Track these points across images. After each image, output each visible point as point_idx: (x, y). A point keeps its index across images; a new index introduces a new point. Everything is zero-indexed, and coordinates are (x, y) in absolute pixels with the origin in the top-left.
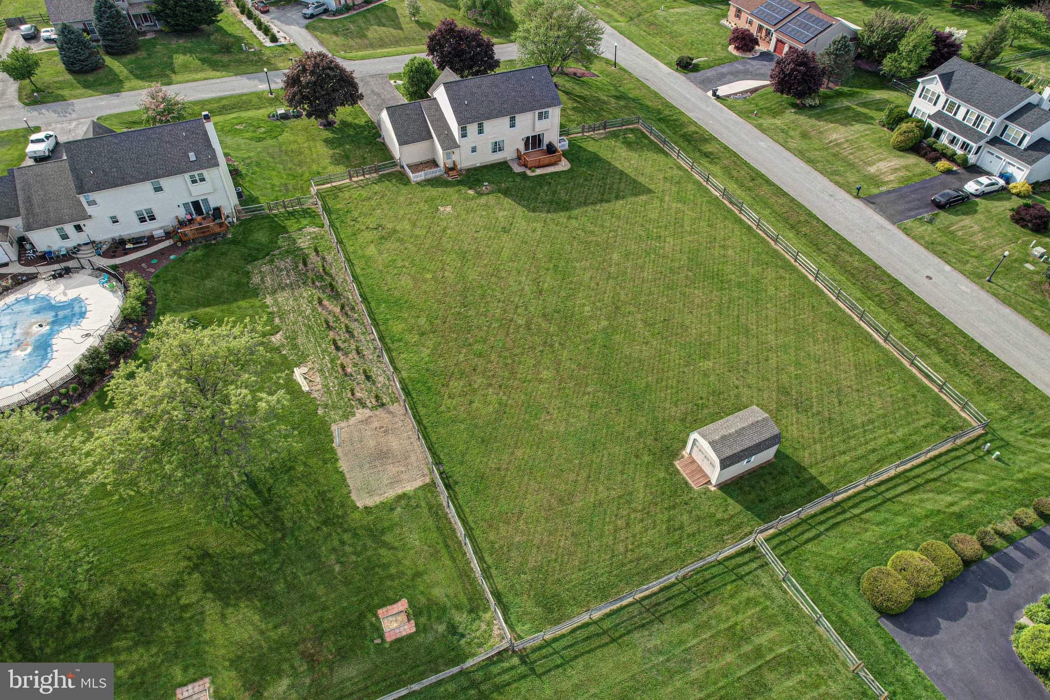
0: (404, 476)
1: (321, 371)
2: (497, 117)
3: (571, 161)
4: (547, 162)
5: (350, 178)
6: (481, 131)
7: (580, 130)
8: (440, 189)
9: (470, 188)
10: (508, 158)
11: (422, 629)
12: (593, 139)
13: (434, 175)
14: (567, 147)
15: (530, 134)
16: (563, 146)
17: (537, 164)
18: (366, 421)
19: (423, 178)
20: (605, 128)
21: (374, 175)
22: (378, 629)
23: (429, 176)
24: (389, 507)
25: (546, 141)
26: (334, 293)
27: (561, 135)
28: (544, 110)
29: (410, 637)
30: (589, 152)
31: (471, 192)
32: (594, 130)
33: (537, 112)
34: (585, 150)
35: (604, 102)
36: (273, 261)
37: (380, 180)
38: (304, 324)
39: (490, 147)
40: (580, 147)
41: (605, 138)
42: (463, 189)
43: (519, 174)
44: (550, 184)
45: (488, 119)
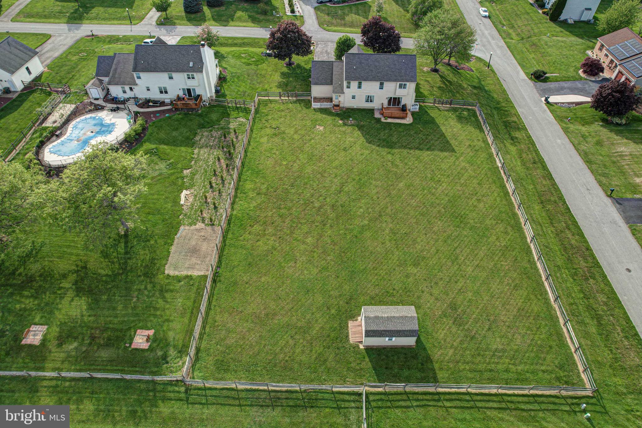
0: (197, 267)
1: (196, 196)
2: (371, 80)
3: (414, 119)
4: (397, 116)
5: (280, 97)
6: (360, 87)
7: (432, 102)
8: (324, 116)
9: (341, 120)
10: (376, 108)
11: (151, 349)
12: (439, 109)
13: (326, 107)
14: (417, 110)
15: (393, 96)
16: (416, 108)
17: (390, 115)
18: (199, 230)
19: (319, 107)
20: (451, 104)
21: (294, 98)
22: (131, 339)
23: (323, 107)
24: (179, 279)
25: (403, 103)
26: (230, 156)
27: (415, 102)
28: (403, 83)
29: (143, 350)
30: (431, 117)
31: (341, 122)
32: (442, 104)
33: (398, 83)
34: (428, 115)
35: (463, 88)
36: (211, 131)
37: (295, 102)
38: (204, 169)
39: (364, 99)
40: (426, 112)
41: (447, 111)
42: (337, 118)
43: (376, 119)
44: (391, 129)
45: (365, 80)
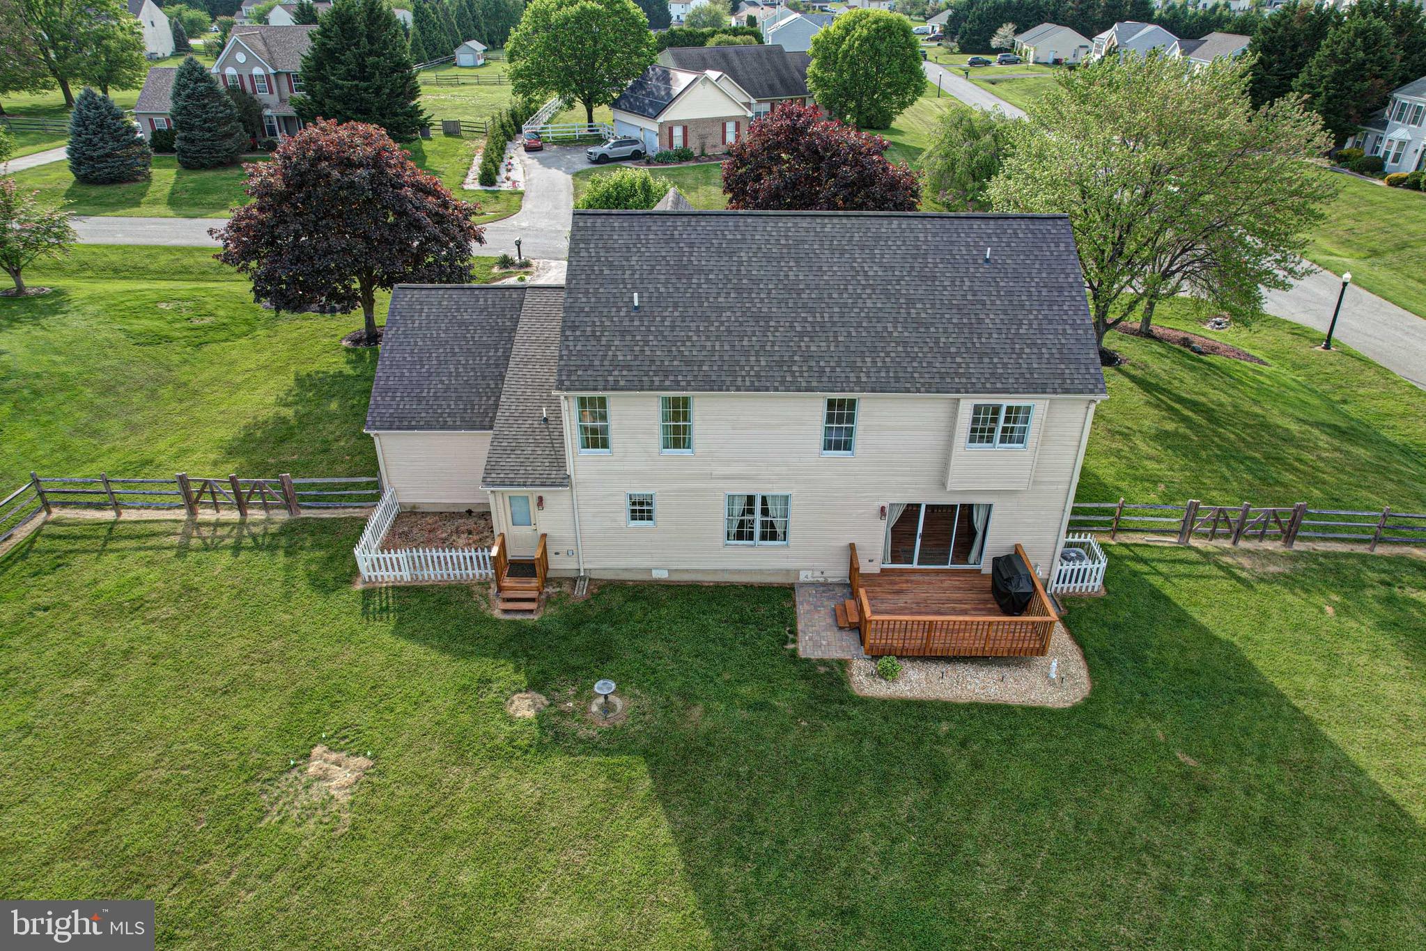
2: (759, 384)
3: (1096, 659)
4: (968, 643)
5: (192, 512)
6: (678, 437)
7: (1175, 522)
9: (536, 685)
10: (803, 577)
12: (1228, 572)
13: (454, 574)
15: (926, 496)
17: (915, 643)
19: (406, 575)
20: (1289, 536)
23: (431, 575)
25: (997, 541)
27: (1074, 527)
28: (1005, 401)
31: (524, 708)
32: (1238, 534)
33: (967, 406)
35: (1289, 439)
39: (719, 522)
40: (1157, 596)
41: (1289, 581)
43: (808, 670)
45: (711, 385)
